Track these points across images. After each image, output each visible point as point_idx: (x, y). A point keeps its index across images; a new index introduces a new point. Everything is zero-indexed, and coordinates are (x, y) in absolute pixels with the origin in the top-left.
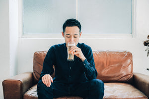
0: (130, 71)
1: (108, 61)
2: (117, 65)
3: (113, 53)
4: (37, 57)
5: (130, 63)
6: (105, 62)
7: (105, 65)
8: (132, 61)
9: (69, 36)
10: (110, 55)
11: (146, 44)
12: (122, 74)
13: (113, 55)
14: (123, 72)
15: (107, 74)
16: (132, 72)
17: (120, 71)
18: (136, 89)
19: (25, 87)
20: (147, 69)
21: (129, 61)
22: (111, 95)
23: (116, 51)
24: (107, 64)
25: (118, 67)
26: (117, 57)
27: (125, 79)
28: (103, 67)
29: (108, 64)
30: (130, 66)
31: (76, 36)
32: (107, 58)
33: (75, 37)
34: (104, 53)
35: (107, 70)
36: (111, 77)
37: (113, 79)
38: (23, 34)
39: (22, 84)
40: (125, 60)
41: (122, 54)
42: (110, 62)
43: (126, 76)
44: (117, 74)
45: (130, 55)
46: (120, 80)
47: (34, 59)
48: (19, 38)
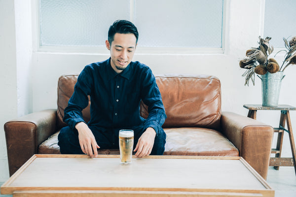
0: (216, 108)
1: (181, 93)
2: (194, 99)
3: (189, 80)
4: (63, 84)
5: (217, 96)
6: (175, 94)
7: (176, 100)
8: (219, 93)
9: (120, 48)
10: (184, 82)
11: (243, 65)
12: (202, 114)
13: (189, 82)
14: (204, 111)
15: (178, 113)
16: (218, 111)
17: (199, 108)
18: (222, 138)
19: (42, 134)
20: (244, 106)
21: (215, 92)
22: (181, 146)
23: (195, 76)
24: (178, 97)
25: (197, 101)
26: (196, 86)
27: (208, 121)
28: (172, 102)
29: (180, 98)
30: (216, 101)
31: (131, 49)
32: (179, 87)
33: (129, 51)
34: (175, 79)
35: (179, 107)
36: (184, 119)
37: (187, 122)
38: (41, 45)
39: (36, 129)
40: (209, 91)
41: (204, 82)
42: (183, 94)
43: (209, 116)
44: (194, 114)
45: (216, 84)
46: (199, 123)
47: (59, 88)
48: (33, 52)
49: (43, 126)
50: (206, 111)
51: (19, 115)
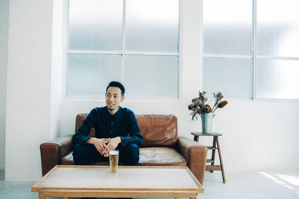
0: (174, 134)
1: (152, 125)
2: (161, 129)
3: (158, 117)
4: (79, 119)
5: (175, 127)
6: (149, 126)
7: (149, 130)
8: (176, 125)
10: (154, 118)
11: (190, 108)
12: (166, 138)
14: (167, 136)
15: (151, 138)
16: (176, 136)
17: (164, 135)
19: (64, 151)
20: (192, 133)
21: (174, 125)
23: (161, 114)
24: (151, 128)
25: (162, 131)
26: (162, 121)
27: (170, 143)
28: (147, 131)
30: (175, 130)
32: (151, 121)
34: (149, 117)
35: (151, 134)
36: (154, 141)
37: (156, 143)
39: (60, 148)
40: (170, 124)
41: (167, 118)
42: (154, 125)
43: (170, 140)
44: (161, 138)
45: (174, 119)
46: (164, 144)
47: (77, 122)
48: (62, 99)
49: (64, 146)
50: (169, 137)
51: (51, 138)
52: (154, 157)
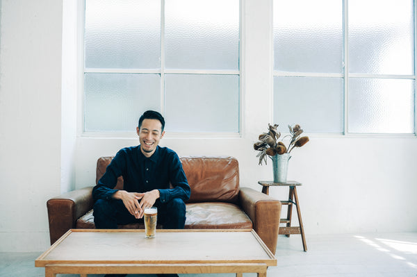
0: (235, 185)
1: (204, 172)
2: (216, 177)
3: (212, 160)
4: (101, 165)
5: (235, 174)
6: (199, 173)
7: (199, 178)
8: (238, 171)
9: (146, 131)
10: (207, 162)
11: (256, 147)
12: (223, 190)
13: (211, 162)
14: (225, 187)
15: (202, 189)
16: (237, 187)
17: (220, 185)
18: (240, 211)
19: (80, 209)
20: (259, 183)
21: (234, 171)
23: (216, 157)
24: (202, 176)
25: (218, 179)
26: (217, 166)
27: (228, 196)
28: (196, 180)
29: (203, 175)
30: (235, 178)
32: (203, 167)
33: (154, 134)
34: (199, 160)
35: (202, 185)
37: (210, 197)
38: (84, 131)
39: (74, 205)
40: (228, 170)
41: (224, 162)
42: (206, 172)
43: (229, 192)
44: (216, 190)
45: (235, 163)
46: (220, 198)
47: (98, 169)
48: (77, 137)
49: (81, 202)
50: (227, 187)
51: (62, 191)
52: (207, 216)
